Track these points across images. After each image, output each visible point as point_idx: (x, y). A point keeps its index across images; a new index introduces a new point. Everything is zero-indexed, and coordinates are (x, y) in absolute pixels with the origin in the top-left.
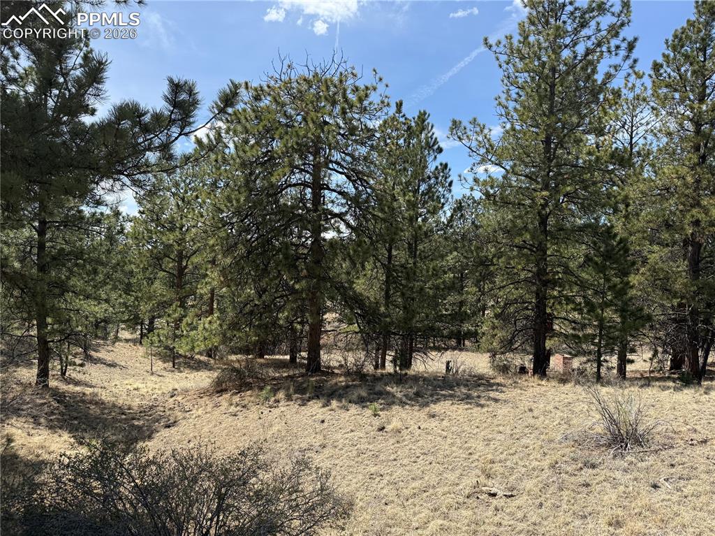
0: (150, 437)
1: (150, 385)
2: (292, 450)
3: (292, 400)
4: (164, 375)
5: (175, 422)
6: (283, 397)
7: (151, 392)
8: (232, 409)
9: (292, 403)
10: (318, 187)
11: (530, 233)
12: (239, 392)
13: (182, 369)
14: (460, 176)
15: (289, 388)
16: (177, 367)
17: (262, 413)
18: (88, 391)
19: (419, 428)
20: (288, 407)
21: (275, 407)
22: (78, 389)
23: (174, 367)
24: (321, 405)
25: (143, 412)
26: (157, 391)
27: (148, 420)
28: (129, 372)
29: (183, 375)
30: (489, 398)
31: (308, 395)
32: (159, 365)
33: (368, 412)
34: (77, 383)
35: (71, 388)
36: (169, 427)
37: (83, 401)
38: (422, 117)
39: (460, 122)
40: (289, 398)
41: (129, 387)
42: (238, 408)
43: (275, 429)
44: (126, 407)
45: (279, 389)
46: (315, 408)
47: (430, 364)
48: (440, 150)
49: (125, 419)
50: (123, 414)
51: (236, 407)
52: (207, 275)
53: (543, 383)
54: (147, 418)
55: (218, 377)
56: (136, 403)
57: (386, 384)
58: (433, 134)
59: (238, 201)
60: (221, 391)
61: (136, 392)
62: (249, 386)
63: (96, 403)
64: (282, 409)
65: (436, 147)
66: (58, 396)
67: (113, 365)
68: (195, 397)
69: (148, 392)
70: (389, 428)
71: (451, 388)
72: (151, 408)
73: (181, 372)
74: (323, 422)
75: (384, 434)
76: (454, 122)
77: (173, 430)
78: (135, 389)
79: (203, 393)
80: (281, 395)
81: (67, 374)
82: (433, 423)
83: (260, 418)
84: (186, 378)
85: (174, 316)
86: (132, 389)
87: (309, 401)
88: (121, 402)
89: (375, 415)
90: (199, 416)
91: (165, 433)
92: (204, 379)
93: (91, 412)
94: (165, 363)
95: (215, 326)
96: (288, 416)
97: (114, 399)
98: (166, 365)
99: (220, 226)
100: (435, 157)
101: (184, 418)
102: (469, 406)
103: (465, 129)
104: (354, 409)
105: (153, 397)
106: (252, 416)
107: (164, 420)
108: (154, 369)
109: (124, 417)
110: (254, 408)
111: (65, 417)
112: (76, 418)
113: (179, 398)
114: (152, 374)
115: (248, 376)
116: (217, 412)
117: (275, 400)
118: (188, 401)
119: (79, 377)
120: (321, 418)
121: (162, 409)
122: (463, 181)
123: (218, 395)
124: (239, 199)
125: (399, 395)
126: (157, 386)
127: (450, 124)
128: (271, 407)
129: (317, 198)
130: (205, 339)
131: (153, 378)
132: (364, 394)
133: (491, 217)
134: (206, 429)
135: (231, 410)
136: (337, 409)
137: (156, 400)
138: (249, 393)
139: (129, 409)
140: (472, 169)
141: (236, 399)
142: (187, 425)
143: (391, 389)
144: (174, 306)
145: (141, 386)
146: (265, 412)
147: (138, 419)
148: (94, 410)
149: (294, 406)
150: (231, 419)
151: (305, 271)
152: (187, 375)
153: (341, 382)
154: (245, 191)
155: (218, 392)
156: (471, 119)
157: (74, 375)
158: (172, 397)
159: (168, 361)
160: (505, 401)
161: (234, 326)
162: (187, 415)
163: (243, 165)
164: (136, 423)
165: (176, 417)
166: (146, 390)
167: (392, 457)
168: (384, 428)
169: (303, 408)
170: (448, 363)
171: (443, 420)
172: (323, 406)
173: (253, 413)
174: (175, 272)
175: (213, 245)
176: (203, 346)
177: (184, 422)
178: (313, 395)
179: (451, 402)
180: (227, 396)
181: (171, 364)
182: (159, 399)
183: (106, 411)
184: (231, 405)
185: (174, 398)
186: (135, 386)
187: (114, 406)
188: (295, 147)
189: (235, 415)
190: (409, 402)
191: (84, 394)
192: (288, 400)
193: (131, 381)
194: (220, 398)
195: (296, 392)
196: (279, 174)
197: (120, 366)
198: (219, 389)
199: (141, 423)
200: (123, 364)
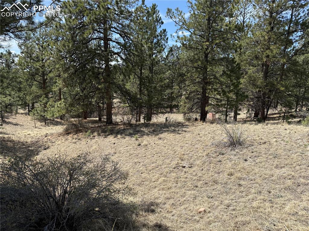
0: (37, 154)
1: (35, 132)
2: (102, 155)
3: (100, 136)
4: (41, 128)
5: (48, 147)
6: (96, 135)
7: (36, 135)
8: (74, 141)
9: (100, 137)
10: (107, 40)
11: (201, 61)
12: (76, 134)
13: (49, 125)
14: (171, 35)
15: (99, 131)
16: (47, 124)
17: (87, 142)
18: (6, 136)
19: (155, 144)
20: (99, 139)
21: (93, 139)
23: (45, 124)
24: (113, 137)
25: (33, 144)
26: (39, 135)
27: (36, 147)
28: (25, 127)
29: (50, 127)
30: (183, 131)
31: (107, 133)
32: (38, 124)
33: (134, 139)
36: (46, 149)
37: (4, 141)
38: (154, 7)
39: (171, 10)
40: (99, 135)
41: (25, 134)
42: (77, 140)
43: (94, 147)
44: (25, 142)
45: (94, 132)
46: (111, 139)
47: (159, 119)
48: (162, 23)
49: (25, 147)
50: (24, 145)
51: (75, 140)
52: (57, 82)
53: (204, 124)
54: (35, 146)
55: (66, 128)
56: (29, 140)
57: (141, 128)
58: (159, 15)
59: (68, 46)
60: (68, 134)
61: (29, 136)
62: (81, 131)
63: (10, 141)
64: (96, 139)
65: (161, 21)
67: (16, 125)
68: (57, 136)
69: (34, 135)
70: (142, 144)
71: (168, 128)
72: (37, 142)
73: (49, 126)
74: (114, 144)
75: (141, 147)
76: (169, 10)
77: (48, 151)
78: (28, 134)
79: (60, 135)
80: (95, 134)
82: (161, 141)
83: (87, 144)
84: (52, 129)
85: (43, 102)
86: (27, 134)
87: (108, 136)
88: (22, 140)
89: (137, 140)
90: (59, 144)
91: (44, 152)
92: (60, 129)
93: (9, 145)
94: (41, 122)
95: (62, 105)
96: (99, 142)
97: (19, 139)
98: (42, 124)
99: (61, 58)
100: (160, 26)
101: (52, 145)
102: (175, 134)
103: (173, 13)
104: (127, 138)
105: (37, 137)
106: (83, 143)
107: (43, 147)
108: (36, 126)
109: (24, 146)
110: (84, 140)
113: (49, 137)
114: (36, 128)
115: (80, 127)
116: (67, 142)
117: (93, 136)
118: (53, 138)
120: (114, 142)
121: (42, 142)
122: (173, 38)
123: (67, 135)
124: (69, 45)
125: (146, 131)
126: (38, 133)
127: (167, 10)
128: (91, 139)
129: (106, 45)
130: (59, 111)
131: (36, 129)
132: (132, 132)
133: (185, 55)
134: (63, 149)
135: (73, 141)
136: (120, 138)
137: (39, 138)
138: (81, 134)
139: (26, 143)
140: (177, 32)
141: (75, 136)
142: (54, 148)
143: (143, 129)
144: (43, 97)
145: (30, 133)
146: (89, 141)
147: (31, 147)
149: (102, 138)
150: (74, 144)
151: (103, 79)
152: (52, 128)
153: (121, 128)
154: (72, 42)
155: (67, 134)
156: (176, 8)
158: (46, 137)
159: (43, 122)
160: (189, 131)
161: (72, 105)
162: (54, 144)
163: (70, 29)
164: (30, 149)
165: (48, 145)
166: (33, 135)
167: (144, 156)
168: (140, 144)
169: (106, 139)
170: (166, 118)
171: (164, 140)
172: (114, 138)
173: (83, 142)
174: (42, 82)
175: (58, 68)
176: (58, 114)
177: (52, 147)
178: (110, 133)
179: (167, 133)
180: (71, 135)
182: (40, 138)
183: (16, 144)
184: (73, 139)
185: (47, 137)
186: (28, 133)
187: (19, 142)
188: (95, 20)
189: (76, 143)
190: (150, 134)
191: (4, 138)
192: (99, 136)
193: (26, 131)
194: (68, 136)
195: (102, 132)
196: (87, 34)
197: (20, 125)
198: (67, 133)
199: (33, 148)
200: (21, 124)
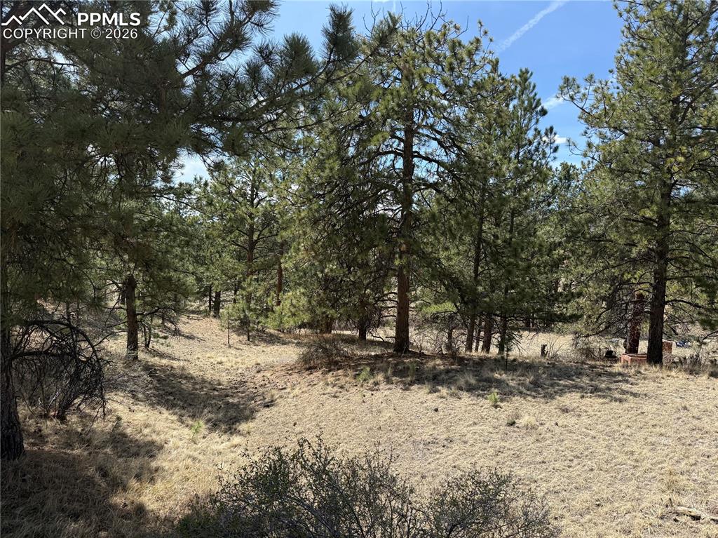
0: (250, 417)
3: (393, 383)
4: (241, 348)
5: (272, 401)
6: (382, 379)
7: (235, 367)
8: (330, 389)
9: (393, 386)
10: (408, 155)
11: (657, 204)
12: (330, 371)
13: (257, 342)
14: (569, 141)
15: (387, 371)
16: (251, 340)
17: (364, 396)
18: (175, 364)
19: (557, 424)
20: (390, 391)
21: (377, 390)
22: (164, 362)
23: (249, 340)
24: (427, 390)
25: (234, 388)
26: (240, 365)
27: (243, 398)
28: (208, 344)
29: (260, 348)
30: (624, 392)
31: (409, 379)
32: (235, 338)
33: (487, 403)
34: (162, 356)
35: (156, 360)
36: (267, 406)
37: (174, 375)
38: (524, 76)
39: (574, 80)
40: (388, 380)
41: (212, 360)
42: (336, 389)
44: (215, 383)
45: (375, 370)
46: (420, 394)
47: (528, 345)
48: (544, 112)
49: (219, 396)
50: (214, 389)
51: (333, 387)
53: (673, 373)
54: (240, 395)
55: (304, 354)
56: (224, 378)
57: (492, 370)
58: (536, 95)
60: (311, 369)
61: (220, 366)
62: (339, 365)
63: (186, 378)
64: (385, 393)
65: (539, 109)
66: (148, 368)
67: (191, 337)
68: (283, 373)
69: (232, 366)
70: (521, 422)
71: (569, 377)
72: (241, 383)
73: (257, 345)
74: (436, 410)
75: (516, 429)
76: (567, 80)
77: (274, 410)
78: (218, 363)
79: (290, 370)
80: (380, 377)
81: (150, 346)
82: (570, 420)
83: (364, 402)
84: (263, 351)
85: (249, 290)
86: (216, 363)
87: (410, 385)
88: (209, 376)
89: (496, 407)
91: (265, 413)
92: (290, 354)
93: (184, 387)
94: (239, 336)
96: (395, 402)
97: (202, 373)
98: (241, 338)
100: (538, 120)
101: (281, 397)
102: (604, 400)
103: (578, 87)
104: (466, 398)
105: (239, 372)
106: (354, 399)
107: (259, 398)
108: (231, 342)
109: (216, 393)
110: (353, 390)
111: (161, 392)
112: (171, 394)
113: (267, 374)
114: (230, 347)
116: (314, 392)
117: (374, 382)
118: (277, 377)
119: (163, 349)
120: (434, 405)
121: (252, 385)
122: (572, 147)
123: (307, 372)
125: (512, 383)
126: (239, 360)
127: (561, 83)
128: (371, 390)
129: (409, 167)
131: (232, 351)
132: (473, 381)
133: (605, 189)
134: (309, 411)
135: (328, 391)
136: (448, 397)
137: (242, 374)
138: (341, 372)
139: (219, 384)
140: (586, 133)
141: (330, 378)
142: (287, 405)
143: (499, 376)
144: (249, 280)
145: (223, 359)
147: (232, 396)
148: (187, 386)
149: (397, 392)
150: (332, 400)
151: (404, 246)
152: (264, 349)
153: (439, 365)
155: (307, 369)
156: (587, 76)
157: (156, 347)
158: (258, 372)
159: (242, 334)
160: (646, 395)
162: (283, 393)
164: (231, 400)
165: (272, 396)
166: (230, 364)
167: (539, 459)
168: (514, 423)
169: (407, 393)
170: (544, 347)
171: (580, 416)
172: (430, 392)
173: (354, 395)
174: (246, 246)
177: (282, 402)
178: (414, 378)
179: (579, 395)
180: (319, 374)
181: (246, 337)
182: (246, 374)
183: (198, 387)
184: (327, 384)
185: (260, 374)
186: (219, 360)
187: (204, 381)
188: (396, 109)
189: (336, 397)
190: (528, 393)
191: (172, 367)
192: (388, 383)
193: (212, 354)
194: (312, 376)
195: (394, 374)
196: (378, 140)
197: (198, 338)
198: (307, 366)
199: (236, 400)
200: (200, 336)
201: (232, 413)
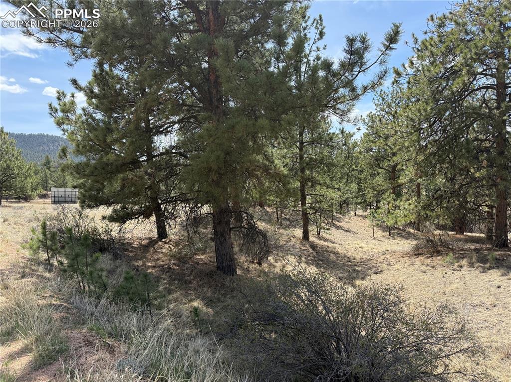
0: (363, 279)
1: (371, 246)
2: (465, 303)
3: (474, 267)
4: (382, 240)
5: (381, 271)
6: (466, 264)
7: (370, 250)
8: (424, 268)
9: (474, 269)
12: (431, 257)
13: (395, 237)
15: (471, 259)
16: (392, 236)
17: (446, 273)
18: (330, 245)
20: (469, 272)
21: (458, 270)
22: (326, 243)
23: (390, 235)
24: (500, 274)
25: (362, 262)
26: (374, 250)
27: (364, 268)
28: (359, 236)
29: (396, 241)
31: (489, 265)
32: (379, 233)
34: (326, 240)
35: (322, 243)
36: (376, 273)
37: (327, 251)
40: (471, 265)
41: (357, 245)
42: (428, 268)
43: (454, 286)
44: (352, 258)
45: (463, 258)
46: (494, 276)
49: (351, 265)
50: (349, 261)
51: (426, 266)
52: (403, 169)
54: (364, 266)
55: (416, 245)
56: (358, 257)
59: (425, 110)
60: (418, 255)
61: (361, 249)
62: (439, 253)
63: (335, 253)
64: (463, 272)
66: (313, 246)
67: (348, 231)
68: (399, 256)
69: (368, 250)
72: (368, 260)
73: (395, 239)
74: (499, 287)
77: (379, 276)
78: (360, 247)
79: (405, 254)
80: (464, 262)
81: (321, 234)
83: (444, 277)
84: (398, 243)
85: (388, 200)
86: (358, 247)
87: (489, 270)
88: (350, 254)
90: (398, 269)
91: (374, 277)
92: (407, 245)
93: (331, 258)
94: (384, 232)
95: (412, 207)
96: (468, 279)
97: (346, 252)
98: (384, 234)
99: (413, 131)
101: (388, 269)
105: (372, 254)
106: (437, 275)
107: (375, 269)
108: (376, 236)
109: (350, 263)
110: (440, 269)
111: (316, 259)
112: (322, 260)
113: (388, 256)
114: (374, 239)
115: (440, 245)
116: (411, 268)
117: (459, 265)
118: (394, 258)
119: (327, 236)
120: (498, 284)
121: (375, 262)
123: (416, 257)
124: (426, 109)
126: (375, 247)
128: (454, 270)
130: (405, 216)
131: (374, 241)
135: (422, 269)
138: (439, 258)
139: (354, 259)
141: (428, 261)
142: (389, 274)
144: (388, 193)
145: (363, 245)
146: (449, 273)
147: (359, 266)
148: (332, 257)
149: (475, 272)
150: (421, 274)
151: (485, 161)
154: (432, 102)
155: (415, 255)
157: (325, 235)
158: (383, 254)
159: (386, 231)
161: (427, 207)
162: (390, 268)
163: (431, 82)
164: (357, 268)
165: (383, 268)
166: (367, 249)
169: (483, 274)
172: (502, 275)
173: (439, 273)
174: (390, 169)
175: (408, 147)
176: (403, 221)
177: (388, 272)
180: (421, 258)
181: (388, 233)
182: (375, 255)
183: (340, 259)
184: (423, 264)
185: (384, 256)
186: (360, 245)
187: (345, 256)
189: (425, 272)
191: (328, 247)
192: (470, 267)
193: (358, 242)
194: (417, 259)
195: (478, 261)
197: (353, 232)
198: (417, 253)
199: (360, 269)
200: (355, 231)
201: (354, 275)
